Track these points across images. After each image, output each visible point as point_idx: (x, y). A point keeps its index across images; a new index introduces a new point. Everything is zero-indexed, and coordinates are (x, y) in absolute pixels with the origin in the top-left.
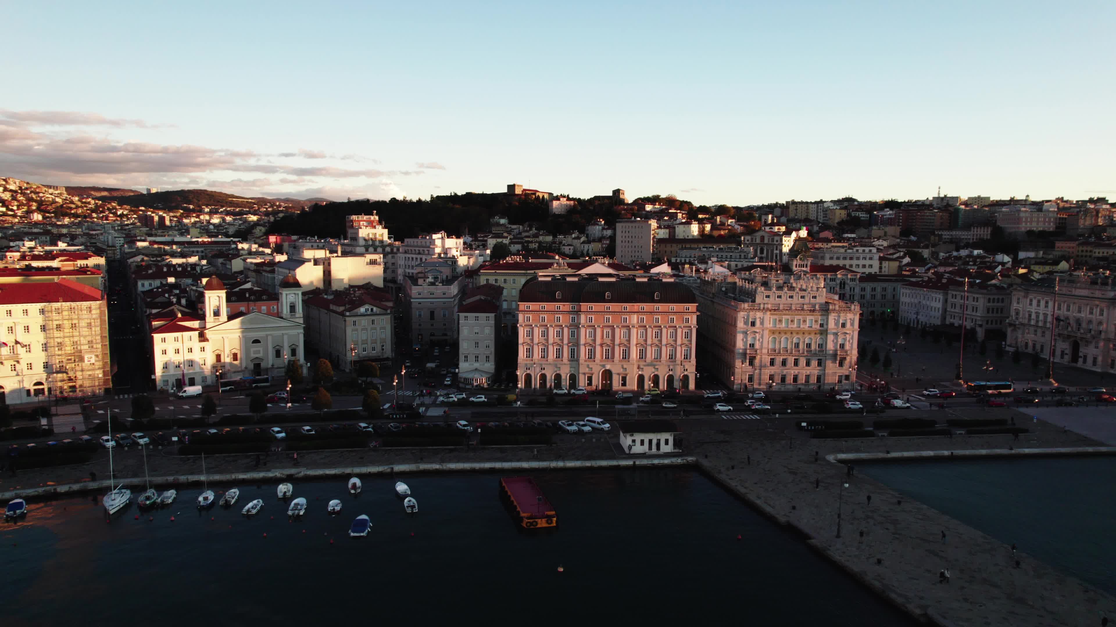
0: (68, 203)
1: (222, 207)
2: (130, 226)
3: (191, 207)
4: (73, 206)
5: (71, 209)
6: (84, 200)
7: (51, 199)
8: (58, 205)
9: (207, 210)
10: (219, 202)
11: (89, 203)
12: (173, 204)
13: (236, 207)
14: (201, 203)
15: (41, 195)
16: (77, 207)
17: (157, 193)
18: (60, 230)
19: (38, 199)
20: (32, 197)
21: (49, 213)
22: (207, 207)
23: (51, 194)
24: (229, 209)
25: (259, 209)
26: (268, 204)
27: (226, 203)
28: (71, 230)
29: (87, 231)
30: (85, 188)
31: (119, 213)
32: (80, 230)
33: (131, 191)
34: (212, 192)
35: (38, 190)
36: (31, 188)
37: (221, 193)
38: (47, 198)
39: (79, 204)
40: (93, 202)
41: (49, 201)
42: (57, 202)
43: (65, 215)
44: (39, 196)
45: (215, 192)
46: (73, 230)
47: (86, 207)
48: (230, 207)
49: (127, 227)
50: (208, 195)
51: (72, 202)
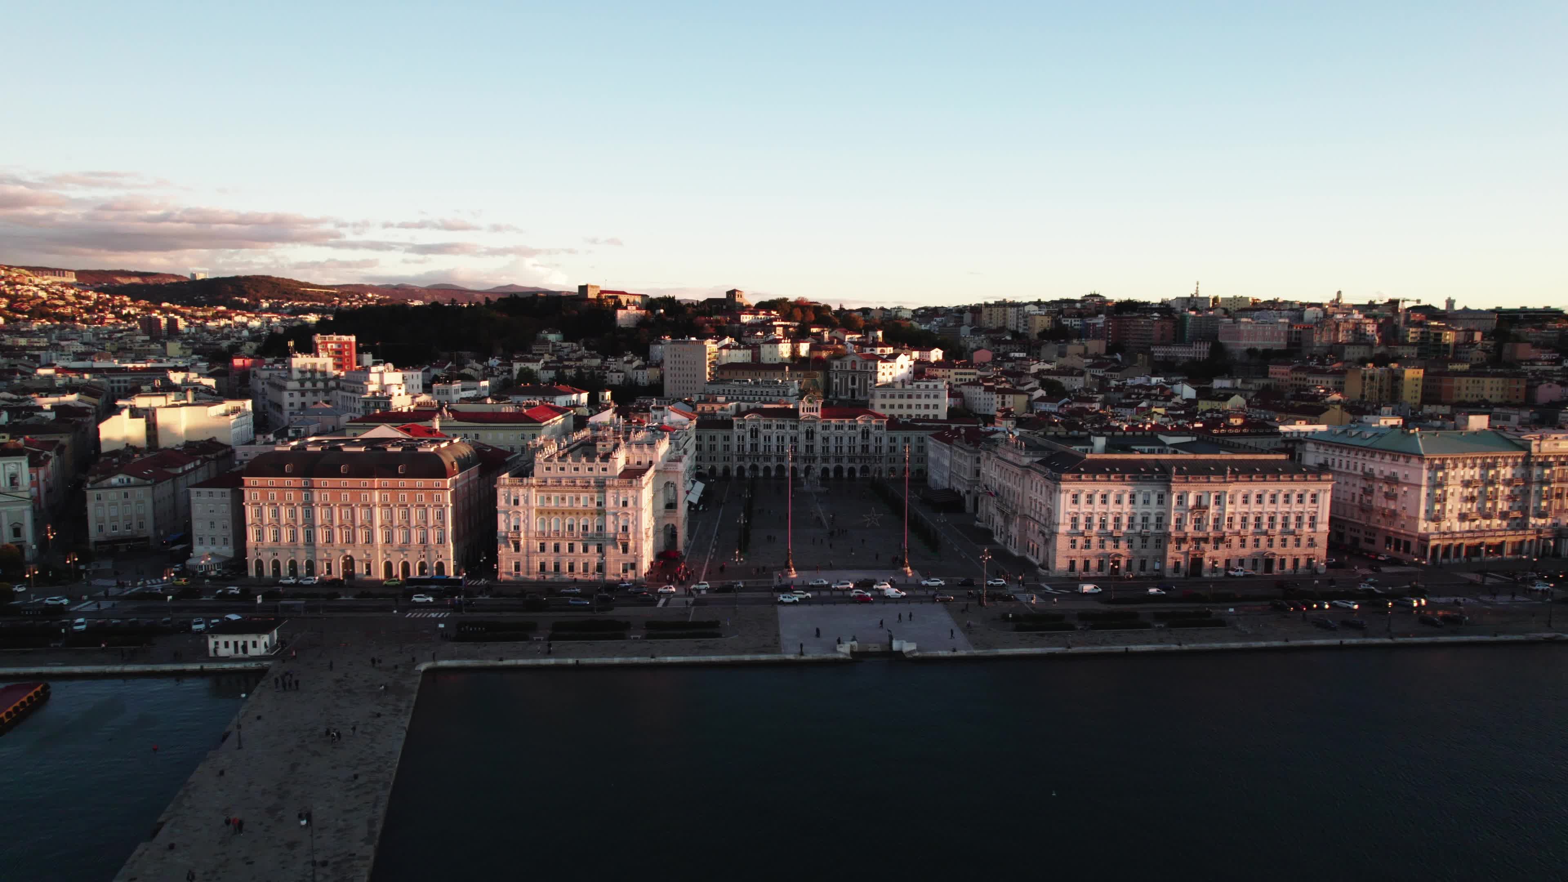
0: (55, 299)
1: (289, 300)
2: (125, 333)
3: (245, 300)
4: (61, 303)
5: (57, 306)
6: (83, 294)
7: (31, 294)
8: (39, 301)
9: (265, 305)
10: (286, 293)
11: (88, 298)
12: (221, 297)
13: (308, 301)
14: (259, 295)
15: (19, 287)
16: (68, 304)
17: (203, 280)
18: (16, 339)
19: (13, 293)
20: (4, 291)
21: (23, 313)
22: (267, 300)
23: (36, 286)
24: (296, 303)
25: (340, 303)
26: (357, 296)
27: (296, 294)
28: (32, 340)
29: (56, 342)
30: (109, 272)
31: (124, 312)
32: (46, 340)
33: (174, 276)
34: (278, 279)
35: (18, 280)
36: (9, 276)
37: (291, 280)
38: (29, 290)
39: (73, 299)
40: (94, 296)
41: (27, 296)
42: (40, 297)
43: (43, 315)
44: (14, 290)
45: (283, 279)
46: (36, 340)
47: (80, 303)
48: (299, 300)
49: (119, 335)
50: (272, 283)
51: (62, 297)
